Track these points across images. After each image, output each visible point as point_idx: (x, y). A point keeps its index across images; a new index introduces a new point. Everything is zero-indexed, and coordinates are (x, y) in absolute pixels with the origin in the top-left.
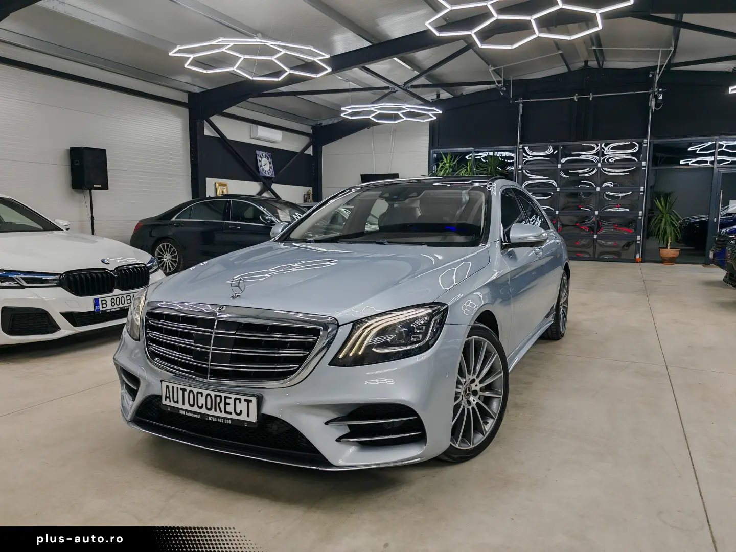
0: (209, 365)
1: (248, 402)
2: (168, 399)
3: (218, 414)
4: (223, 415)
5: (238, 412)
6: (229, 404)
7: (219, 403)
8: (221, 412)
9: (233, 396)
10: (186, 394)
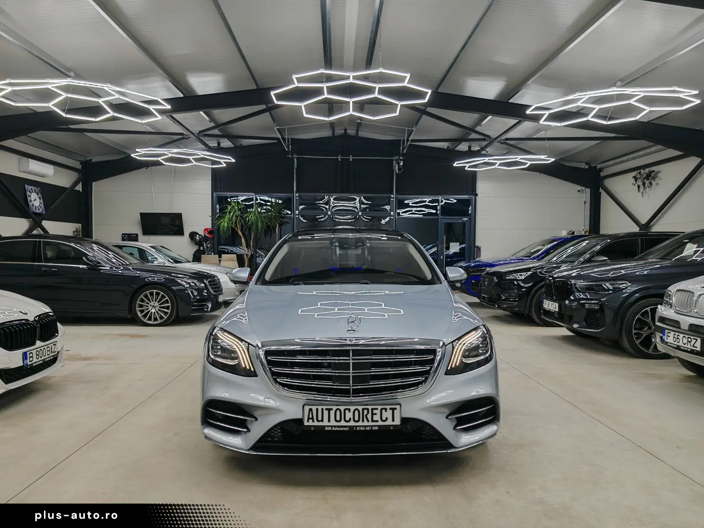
0: (351, 386)
1: (393, 410)
2: (310, 421)
3: (366, 423)
4: (371, 423)
5: (384, 419)
6: (376, 414)
7: (366, 415)
8: (368, 421)
9: (380, 407)
10: (332, 413)
